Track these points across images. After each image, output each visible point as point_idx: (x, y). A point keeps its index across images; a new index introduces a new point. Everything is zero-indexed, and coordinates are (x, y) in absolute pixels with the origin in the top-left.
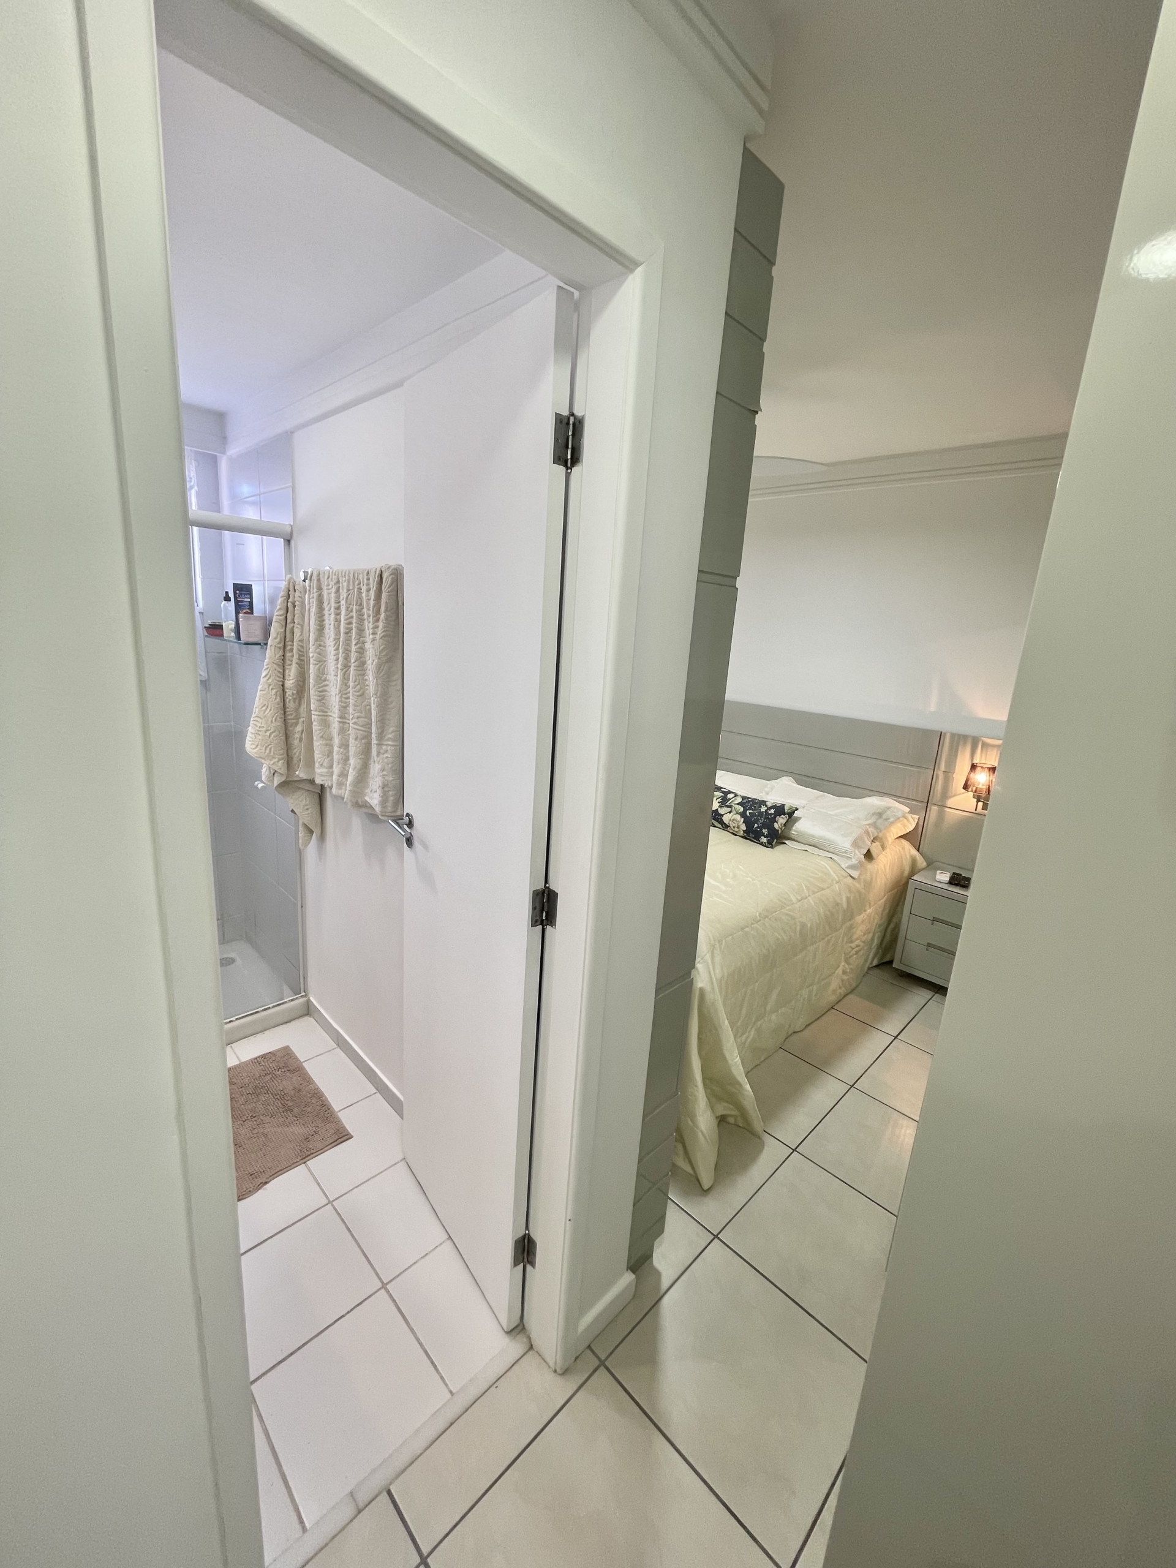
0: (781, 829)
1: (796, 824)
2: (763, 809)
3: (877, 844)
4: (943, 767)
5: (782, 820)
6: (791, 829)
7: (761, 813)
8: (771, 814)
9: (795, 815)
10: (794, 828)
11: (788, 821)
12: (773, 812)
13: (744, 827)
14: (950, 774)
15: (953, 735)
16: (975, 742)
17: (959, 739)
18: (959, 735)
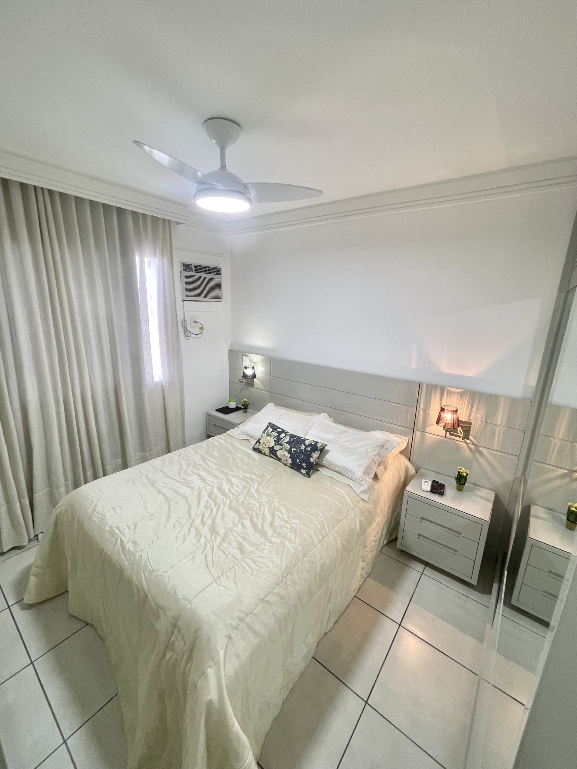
0: (316, 461)
1: (326, 456)
2: (303, 447)
3: (382, 467)
4: (422, 406)
5: (315, 455)
6: (323, 460)
7: (301, 450)
8: (308, 451)
9: (325, 448)
10: (325, 459)
11: (320, 454)
12: (309, 450)
13: (290, 461)
14: (427, 411)
15: (428, 385)
16: (442, 390)
17: (432, 388)
18: (432, 385)
